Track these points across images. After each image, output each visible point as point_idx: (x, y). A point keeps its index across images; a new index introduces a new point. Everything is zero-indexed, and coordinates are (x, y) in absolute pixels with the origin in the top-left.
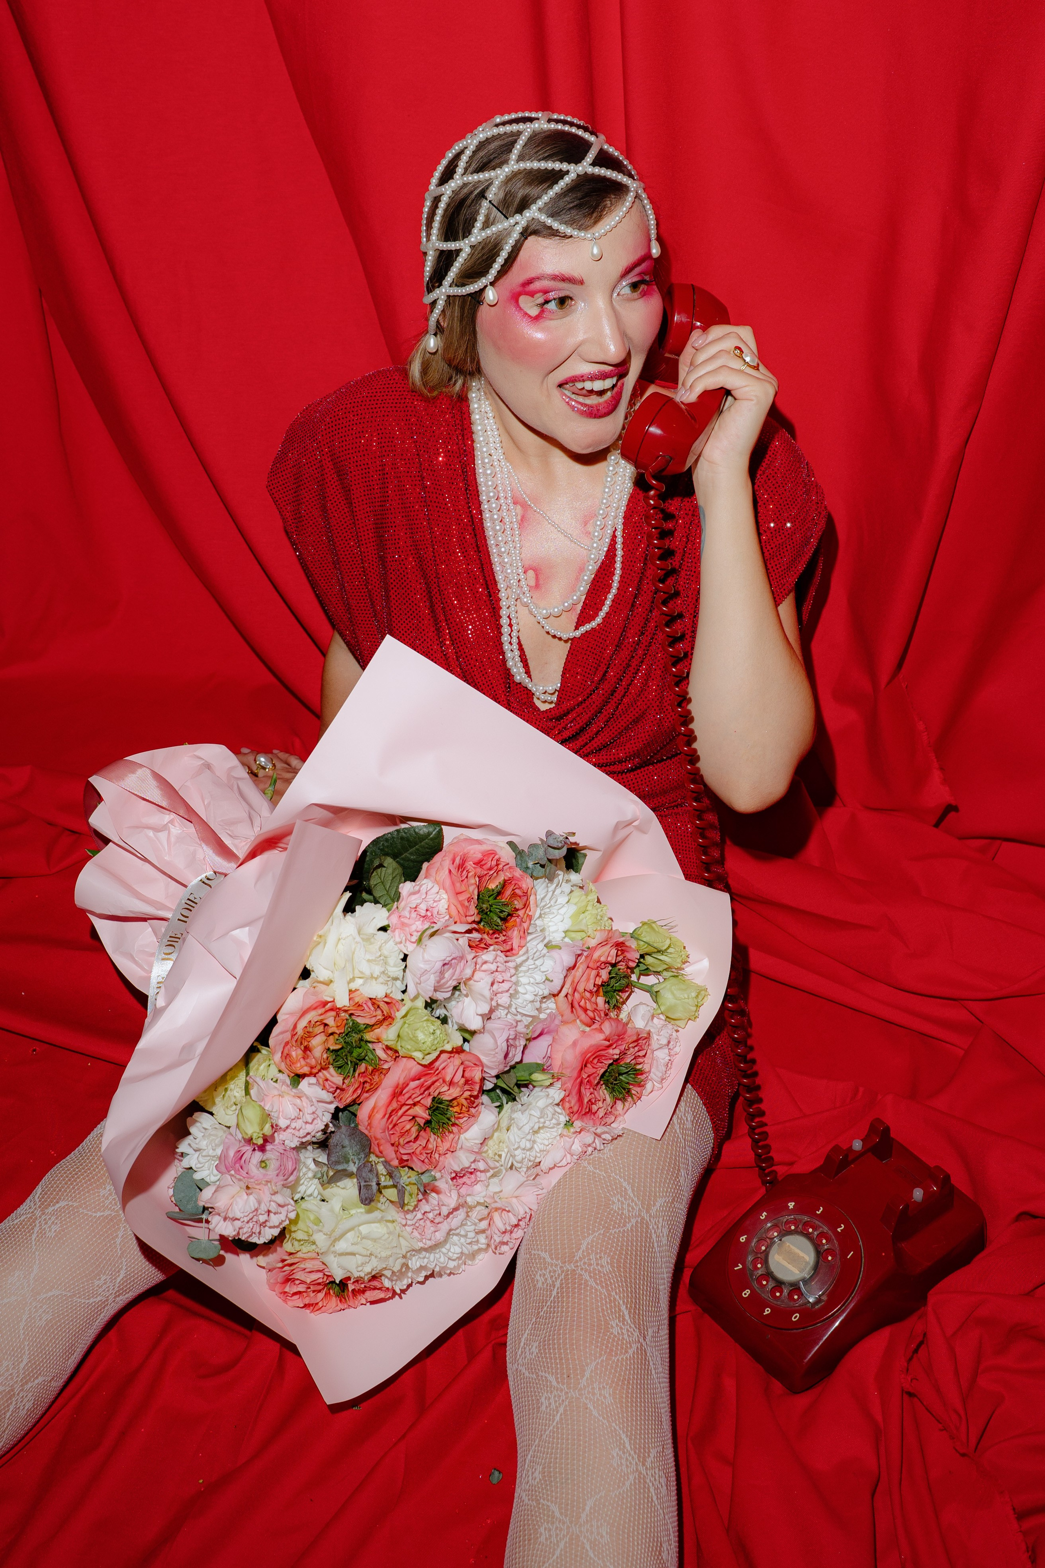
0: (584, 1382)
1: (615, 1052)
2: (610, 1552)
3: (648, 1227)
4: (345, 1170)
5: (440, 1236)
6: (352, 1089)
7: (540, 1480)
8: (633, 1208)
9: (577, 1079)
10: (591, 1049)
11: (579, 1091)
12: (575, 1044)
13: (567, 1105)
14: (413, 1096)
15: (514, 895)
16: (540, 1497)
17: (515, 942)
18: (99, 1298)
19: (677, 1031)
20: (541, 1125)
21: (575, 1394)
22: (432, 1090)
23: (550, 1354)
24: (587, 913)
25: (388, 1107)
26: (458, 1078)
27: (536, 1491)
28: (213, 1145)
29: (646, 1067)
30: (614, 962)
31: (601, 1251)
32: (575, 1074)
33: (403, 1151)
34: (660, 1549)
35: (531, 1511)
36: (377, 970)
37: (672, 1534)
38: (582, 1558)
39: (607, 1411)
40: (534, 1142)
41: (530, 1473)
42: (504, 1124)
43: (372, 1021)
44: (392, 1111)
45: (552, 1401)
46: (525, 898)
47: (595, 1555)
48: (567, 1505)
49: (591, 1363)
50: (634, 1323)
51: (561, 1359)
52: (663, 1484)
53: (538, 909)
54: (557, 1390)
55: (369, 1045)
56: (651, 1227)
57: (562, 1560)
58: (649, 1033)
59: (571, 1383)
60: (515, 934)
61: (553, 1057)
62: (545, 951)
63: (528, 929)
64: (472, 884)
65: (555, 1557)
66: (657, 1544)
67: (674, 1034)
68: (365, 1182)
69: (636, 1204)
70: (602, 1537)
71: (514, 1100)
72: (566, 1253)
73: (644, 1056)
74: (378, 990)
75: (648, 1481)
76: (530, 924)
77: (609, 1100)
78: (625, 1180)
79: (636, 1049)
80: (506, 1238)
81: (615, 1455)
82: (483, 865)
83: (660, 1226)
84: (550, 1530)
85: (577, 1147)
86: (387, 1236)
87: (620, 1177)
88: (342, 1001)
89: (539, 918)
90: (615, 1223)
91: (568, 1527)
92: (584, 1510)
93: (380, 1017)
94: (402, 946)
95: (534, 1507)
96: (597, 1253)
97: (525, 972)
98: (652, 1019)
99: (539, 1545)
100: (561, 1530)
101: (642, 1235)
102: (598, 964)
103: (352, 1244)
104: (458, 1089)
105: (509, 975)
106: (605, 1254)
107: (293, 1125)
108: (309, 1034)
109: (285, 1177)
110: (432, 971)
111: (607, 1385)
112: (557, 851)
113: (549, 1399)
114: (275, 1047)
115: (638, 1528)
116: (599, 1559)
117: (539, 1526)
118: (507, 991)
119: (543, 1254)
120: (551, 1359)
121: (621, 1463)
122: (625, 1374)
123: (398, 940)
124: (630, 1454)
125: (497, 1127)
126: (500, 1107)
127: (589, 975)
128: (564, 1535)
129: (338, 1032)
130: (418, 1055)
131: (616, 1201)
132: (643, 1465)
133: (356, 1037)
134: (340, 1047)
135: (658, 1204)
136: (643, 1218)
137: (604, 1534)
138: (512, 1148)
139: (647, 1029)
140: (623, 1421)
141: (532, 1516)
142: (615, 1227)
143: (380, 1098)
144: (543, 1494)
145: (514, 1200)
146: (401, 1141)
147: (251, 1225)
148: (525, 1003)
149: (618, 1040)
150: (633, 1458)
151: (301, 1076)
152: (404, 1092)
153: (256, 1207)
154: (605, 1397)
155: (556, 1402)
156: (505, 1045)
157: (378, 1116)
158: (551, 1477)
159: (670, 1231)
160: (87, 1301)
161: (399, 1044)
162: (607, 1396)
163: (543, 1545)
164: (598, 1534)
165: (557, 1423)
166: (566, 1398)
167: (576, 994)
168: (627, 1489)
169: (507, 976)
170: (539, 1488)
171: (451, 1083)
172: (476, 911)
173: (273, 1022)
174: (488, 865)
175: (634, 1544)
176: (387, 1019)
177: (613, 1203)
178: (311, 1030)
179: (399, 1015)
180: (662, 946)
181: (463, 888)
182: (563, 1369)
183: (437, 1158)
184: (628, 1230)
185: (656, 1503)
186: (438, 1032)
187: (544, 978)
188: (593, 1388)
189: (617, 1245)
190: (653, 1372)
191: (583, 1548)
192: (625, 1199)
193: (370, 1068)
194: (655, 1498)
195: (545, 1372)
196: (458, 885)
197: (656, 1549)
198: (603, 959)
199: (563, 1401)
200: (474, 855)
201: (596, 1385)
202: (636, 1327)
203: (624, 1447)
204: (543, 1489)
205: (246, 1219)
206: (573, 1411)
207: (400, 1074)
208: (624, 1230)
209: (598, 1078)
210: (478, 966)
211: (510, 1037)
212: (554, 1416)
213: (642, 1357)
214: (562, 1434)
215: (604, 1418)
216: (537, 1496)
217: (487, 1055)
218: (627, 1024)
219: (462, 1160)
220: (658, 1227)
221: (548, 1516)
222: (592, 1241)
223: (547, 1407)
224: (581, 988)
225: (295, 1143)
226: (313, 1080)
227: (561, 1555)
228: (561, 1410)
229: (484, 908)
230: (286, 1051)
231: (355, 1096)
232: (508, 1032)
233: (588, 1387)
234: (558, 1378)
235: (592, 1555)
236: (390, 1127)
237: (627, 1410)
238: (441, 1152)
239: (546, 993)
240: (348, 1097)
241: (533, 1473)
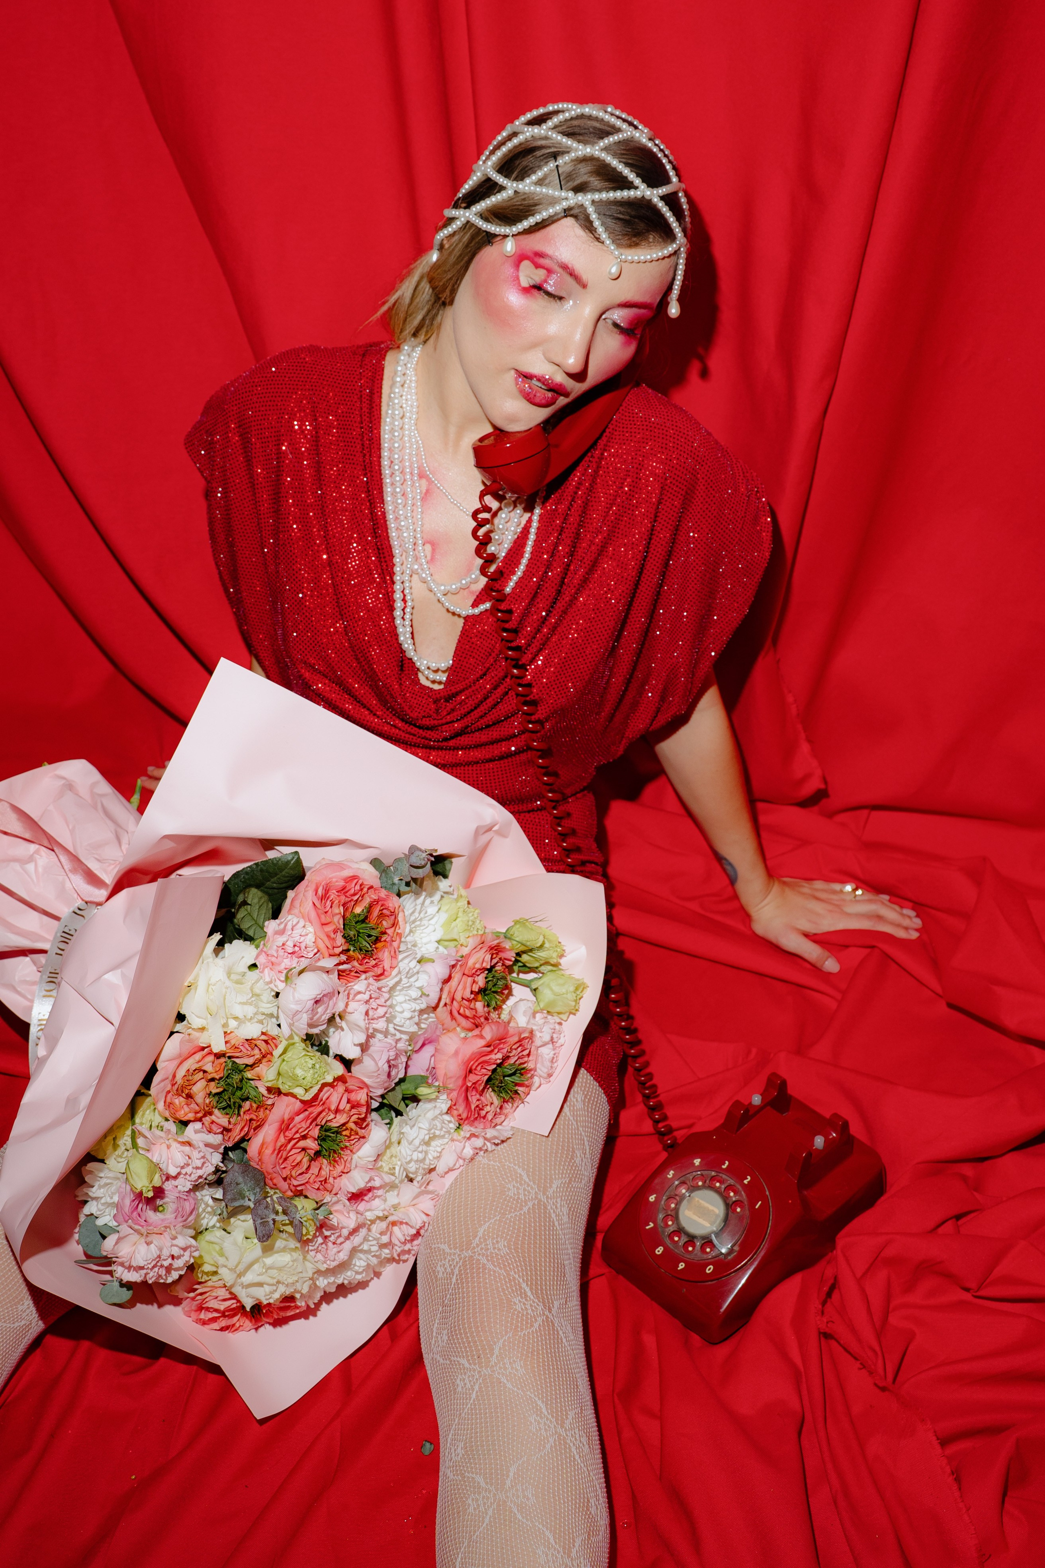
0: (494, 1359)
1: (498, 1057)
2: (537, 1512)
3: (545, 1208)
4: (242, 1206)
5: (343, 1256)
6: (239, 1127)
7: (463, 1455)
8: (529, 1192)
9: (462, 1087)
10: (473, 1056)
11: (466, 1098)
12: (456, 1053)
13: (455, 1113)
14: (300, 1131)
15: (381, 916)
16: (465, 1471)
17: (387, 964)
18: (23, 1322)
19: (560, 1024)
20: (431, 1136)
21: (488, 1371)
22: (319, 1120)
23: (458, 1339)
24: (457, 921)
25: (276, 1141)
26: (344, 1105)
27: (460, 1466)
28: (110, 1193)
29: (530, 1065)
30: (489, 967)
31: (498, 1236)
32: (460, 1082)
33: (295, 1183)
34: (588, 1505)
35: (457, 1485)
36: (250, 1010)
37: (599, 1490)
38: (511, 1522)
39: (520, 1381)
40: (426, 1153)
41: (453, 1450)
42: (394, 1138)
43: (250, 1061)
44: (281, 1146)
45: (467, 1381)
46: (393, 917)
47: (523, 1517)
48: (492, 1474)
49: (498, 1342)
50: (538, 1298)
51: (469, 1343)
52: (585, 1443)
53: (408, 925)
54: (470, 1371)
55: (251, 1082)
56: (549, 1208)
57: (491, 1526)
58: (531, 1032)
59: (482, 1363)
60: (385, 956)
61: (437, 1066)
62: (418, 966)
63: (399, 947)
64: (337, 914)
65: (485, 1525)
66: (584, 1501)
67: (557, 1027)
68: (262, 1219)
69: (532, 1188)
70: (528, 1499)
71: (402, 1115)
72: (463, 1242)
73: (529, 1055)
74: (252, 1031)
75: (568, 1441)
76: (401, 942)
77: (497, 1102)
78: (519, 1167)
79: (519, 1049)
80: (408, 1247)
81: (533, 1421)
82: (347, 892)
83: (558, 1205)
84: (477, 1500)
85: (468, 1152)
86: (291, 1263)
87: (515, 1165)
88: (219, 1046)
89: (409, 934)
90: (511, 1208)
91: (495, 1495)
92: (508, 1476)
93: (258, 1056)
94: (272, 986)
95: (460, 1481)
96: (493, 1239)
97: (400, 991)
98: (534, 1017)
99: (468, 1516)
100: (488, 1498)
101: (540, 1216)
102: (474, 971)
103: (258, 1275)
104: (345, 1115)
105: (383, 1000)
106: (501, 1238)
107: (183, 1171)
108: (189, 1082)
109: (184, 1218)
110: (305, 1010)
111: (517, 1358)
112: (420, 870)
113: (464, 1380)
114: (157, 1096)
115: (563, 1487)
116: (527, 1520)
117: (466, 1498)
118: (384, 1016)
119: (442, 1246)
120: (459, 1343)
121: (540, 1428)
122: (533, 1346)
123: (268, 979)
124: (547, 1419)
125: (388, 1145)
126: (390, 1124)
127: (465, 983)
128: (491, 1502)
129: (217, 1077)
130: (299, 1092)
131: (511, 1187)
132: (562, 1427)
133: (236, 1077)
134: (221, 1089)
135: (554, 1186)
136: (540, 1201)
137: (530, 1496)
138: (404, 1161)
139: (529, 1027)
140: (538, 1388)
141: (459, 1489)
142: (511, 1212)
143: (267, 1134)
144: (467, 1467)
145: (412, 1209)
146: (293, 1173)
147: (156, 1269)
148: (403, 1021)
149: (499, 1044)
150: (551, 1421)
151: (185, 1123)
152: (290, 1127)
153: (158, 1253)
154: (517, 1370)
155: (470, 1381)
156: (386, 1067)
157: (268, 1151)
158: (473, 1451)
159: (570, 1210)
160: (12, 1326)
161: (280, 1081)
162: (519, 1368)
163: (472, 1516)
164: (524, 1497)
165: (474, 1401)
166: (480, 1377)
167: (455, 1002)
168: (548, 1452)
169: (381, 1001)
170: (462, 1462)
171: (337, 1111)
172: (343, 941)
173: (153, 1070)
174: (352, 891)
175: (560, 1503)
176: (266, 1056)
177: (509, 1189)
178: (190, 1078)
179: (277, 1053)
180: (536, 943)
181: (328, 920)
182: (472, 1351)
183: (332, 1182)
184: (524, 1212)
185: (579, 1461)
186: (317, 1066)
187: (420, 993)
188: (504, 1364)
189: (514, 1228)
190: (564, 1340)
191: (511, 1512)
192: (521, 1184)
193: (255, 1106)
194: (577, 1457)
195: (457, 1357)
196: (323, 916)
197: (584, 1505)
198: (478, 966)
199: (477, 1379)
200: (337, 884)
201: (506, 1360)
202: (539, 1301)
203: (541, 1412)
204: (466, 1463)
205: (150, 1266)
206: (488, 1387)
207: (285, 1110)
208: (521, 1214)
209: (483, 1084)
210: (351, 997)
211: (391, 1058)
212: (470, 1394)
213: (549, 1328)
214: (480, 1410)
215: (518, 1389)
216: (461, 1470)
217: (370, 1077)
218: (509, 1022)
219: (356, 1181)
220: (556, 1207)
221: (474, 1488)
222: (489, 1227)
223: (462, 1387)
224: (458, 997)
225: (189, 1186)
226: (198, 1125)
227: (490, 1521)
228: (477, 1388)
229: (352, 936)
230: (168, 1100)
231: (242, 1134)
232: (388, 1054)
233: (499, 1363)
234: (469, 1360)
235: (520, 1518)
236: (281, 1162)
237: (540, 1378)
238: (335, 1176)
239: (423, 1006)
240: (236, 1136)
241: (455, 1450)
